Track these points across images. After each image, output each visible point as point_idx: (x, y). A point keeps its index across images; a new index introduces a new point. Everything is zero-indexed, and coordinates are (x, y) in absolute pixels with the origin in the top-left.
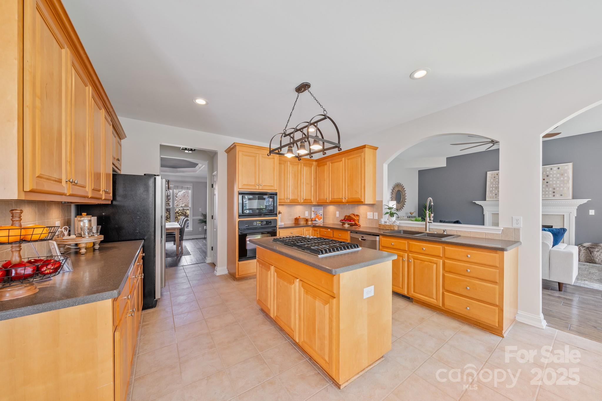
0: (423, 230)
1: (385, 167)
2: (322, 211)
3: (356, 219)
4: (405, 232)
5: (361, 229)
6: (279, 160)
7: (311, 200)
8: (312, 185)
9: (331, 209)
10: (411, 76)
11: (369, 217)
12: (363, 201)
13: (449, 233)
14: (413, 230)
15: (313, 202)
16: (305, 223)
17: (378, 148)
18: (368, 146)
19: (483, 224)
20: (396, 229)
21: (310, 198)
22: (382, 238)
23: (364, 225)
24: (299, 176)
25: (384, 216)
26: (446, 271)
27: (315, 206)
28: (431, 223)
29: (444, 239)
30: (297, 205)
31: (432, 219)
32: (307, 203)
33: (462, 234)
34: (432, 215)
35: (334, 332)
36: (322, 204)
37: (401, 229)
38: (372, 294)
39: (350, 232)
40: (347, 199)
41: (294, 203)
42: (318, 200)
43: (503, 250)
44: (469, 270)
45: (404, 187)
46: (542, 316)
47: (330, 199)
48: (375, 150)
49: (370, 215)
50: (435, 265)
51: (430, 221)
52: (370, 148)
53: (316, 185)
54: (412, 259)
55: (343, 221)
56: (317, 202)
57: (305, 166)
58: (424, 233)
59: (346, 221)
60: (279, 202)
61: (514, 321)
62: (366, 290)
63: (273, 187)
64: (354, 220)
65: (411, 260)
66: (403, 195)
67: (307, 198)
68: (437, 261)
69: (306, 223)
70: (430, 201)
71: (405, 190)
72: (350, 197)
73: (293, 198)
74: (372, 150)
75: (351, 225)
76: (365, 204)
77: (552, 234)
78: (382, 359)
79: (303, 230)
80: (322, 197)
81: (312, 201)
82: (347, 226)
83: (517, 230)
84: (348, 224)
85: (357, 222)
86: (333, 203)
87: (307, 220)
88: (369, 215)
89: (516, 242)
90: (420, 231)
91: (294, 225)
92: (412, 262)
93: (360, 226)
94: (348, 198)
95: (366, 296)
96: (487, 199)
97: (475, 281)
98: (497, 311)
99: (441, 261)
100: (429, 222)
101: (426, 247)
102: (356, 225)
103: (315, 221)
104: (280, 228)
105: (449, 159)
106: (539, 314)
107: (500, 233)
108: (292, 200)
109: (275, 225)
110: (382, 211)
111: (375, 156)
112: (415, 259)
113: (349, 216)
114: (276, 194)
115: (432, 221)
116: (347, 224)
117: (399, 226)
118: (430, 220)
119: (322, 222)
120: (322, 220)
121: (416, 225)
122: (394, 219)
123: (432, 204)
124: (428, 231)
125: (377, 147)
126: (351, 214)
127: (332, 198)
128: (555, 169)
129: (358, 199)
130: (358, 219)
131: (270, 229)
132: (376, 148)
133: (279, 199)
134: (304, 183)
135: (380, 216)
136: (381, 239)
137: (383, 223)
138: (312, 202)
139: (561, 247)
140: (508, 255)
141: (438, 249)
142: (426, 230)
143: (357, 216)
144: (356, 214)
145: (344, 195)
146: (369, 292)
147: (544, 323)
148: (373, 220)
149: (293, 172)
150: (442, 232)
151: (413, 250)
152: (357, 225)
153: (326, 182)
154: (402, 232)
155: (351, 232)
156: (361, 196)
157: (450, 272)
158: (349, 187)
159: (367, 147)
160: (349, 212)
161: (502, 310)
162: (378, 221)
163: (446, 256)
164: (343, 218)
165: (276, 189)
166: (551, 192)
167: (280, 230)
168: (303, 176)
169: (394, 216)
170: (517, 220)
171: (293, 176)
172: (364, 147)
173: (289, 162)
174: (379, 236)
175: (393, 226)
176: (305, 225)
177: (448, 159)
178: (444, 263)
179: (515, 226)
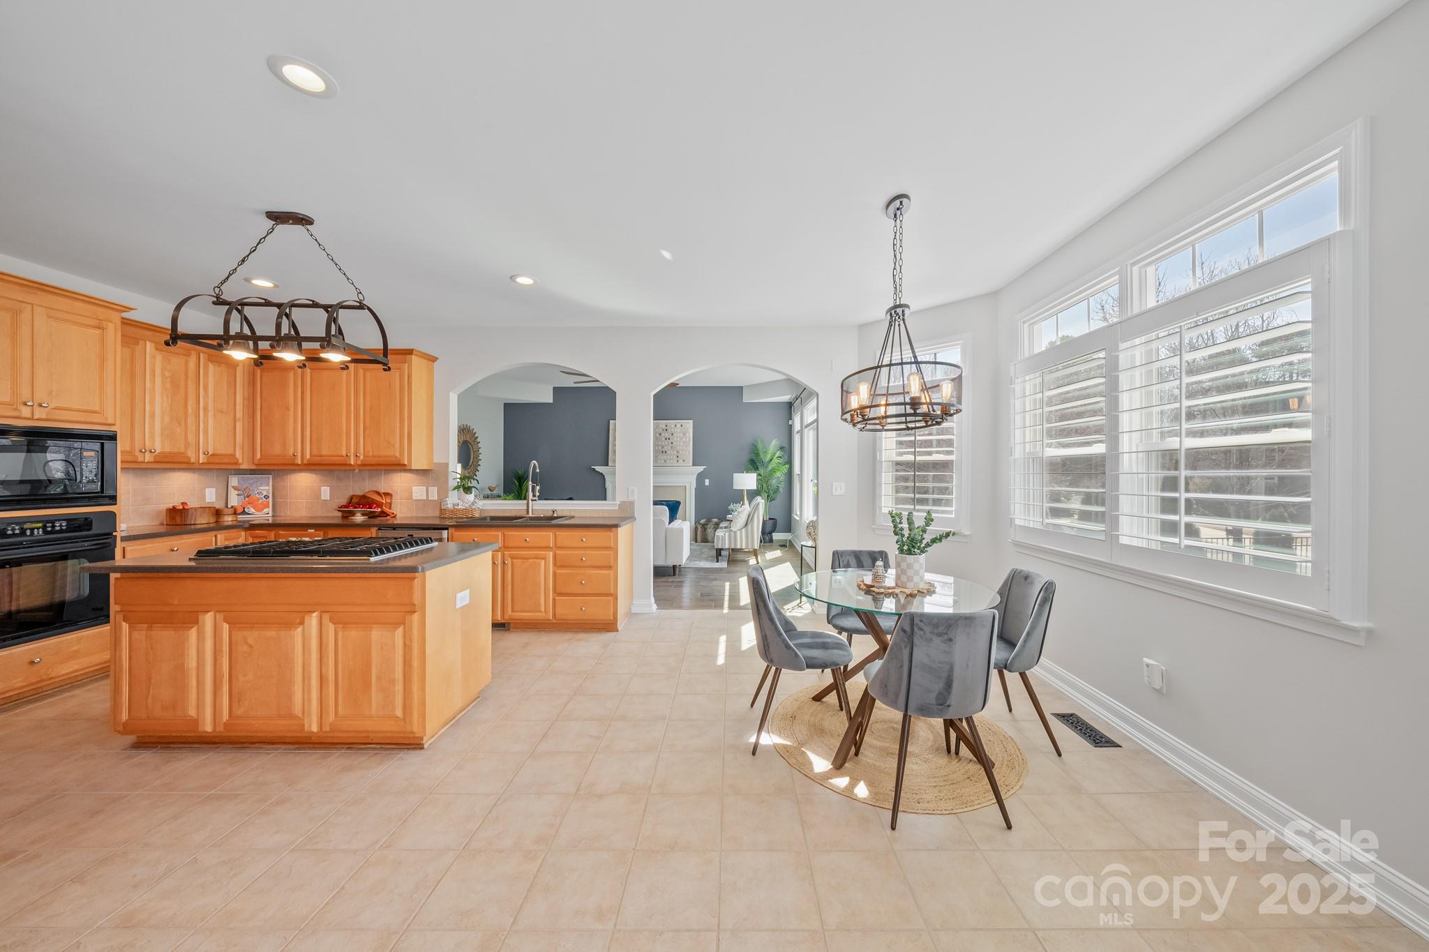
0: (523, 514)
1: (453, 398)
2: (271, 488)
3: (384, 502)
4: (493, 518)
5: (398, 521)
6: (122, 336)
7: (233, 456)
8: (239, 414)
9: (303, 481)
10: (512, 278)
11: (416, 496)
12: (406, 463)
13: (560, 515)
14: (507, 514)
15: (240, 461)
16: (212, 520)
17: (437, 358)
18: (417, 353)
19: (606, 500)
20: (477, 515)
21: (230, 451)
22: (454, 533)
23: (402, 512)
24: (191, 387)
25: (451, 493)
26: (558, 567)
27: (239, 472)
28: (535, 500)
29: (554, 522)
30: (173, 470)
31: (538, 494)
32: (220, 467)
33: (576, 515)
34: (538, 488)
35: (415, 663)
36: (276, 468)
37: (486, 515)
38: (467, 601)
39: (376, 529)
40: (362, 458)
41: (169, 463)
42: (259, 456)
43: (616, 526)
44: (584, 559)
45: (476, 435)
46: (653, 599)
47: (308, 456)
48: (431, 363)
49: (419, 492)
50: (543, 562)
51: (534, 499)
52: (421, 357)
53: (253, 416)
54: (510, 559)
55: (347, 511)
56: (256, 462)
57: (211, 361)
58: (525, 517)
59: (356, 508)
60: (122, 462)
61: (630, 615)
62: (459, 595)
63: (99, 415)
64: (379, 505)
65: (508, 561)
66: (474, 452)
67: (218, 452)
68: (545, 554)
69: (217, 522)
70: (535, 465)
71: (478, 440)
72: (371, 454)
73: (167, 449)
74: (425, 361)
75: (372, 516)
76: (411, 471)
77: (669, 508)
78: (479, 699)
79: (214, 539)
80: (277, 449)
81: (238, 460)
82: (359, 518)
83: (632, 503)
84: (363, 515)
85: (386, 509)
86: (310, 466)
87: (218, 513)
88: (416, 493)
89: (631, 518)
90: (518, 514)
91: (162, 529)
92: (510, 565)
93: (394, 517)
94: (364, 457)
95: (459, 605)
96: (610, 464)
97: (592, 572)
98: (612, 602)
99: (551, 553)
100: (532, 500)
101: (531, 536)
102: (384, 514)
103: (244, 513)
104: (124, 539)
105: (557, 391)
106: (650, 598)
107: (617, 508)
108: (163, 454)
109: (107, 531)
110: (448, 483)
111: (431, 373)
112: (512, 558)
113: (364, 497)
114: (113, 437)
115: (536, 498)
116: (359, 514)
117: (481, 511)
118: (534, 496)
119: (270, 515)
120: (269, 510)
121: (511, 506)
122: (471, 497)
123: (538, 471)
124: (530, 515)
125: (437, 356)
126: (368, 492)
127: (315, 452)
128: (679, 426)
129: (393, 459)
130: (388, 501)
131: (89, 543)
132: (433, 359)
133: (122, 452)
134: (210, 407)
135: (443, 493)
136: (452, 534)
137: (450, 506)
138: (236, 463)
139: (677, 523)
140: (623, 532)
141: (548, 536)
142: (528, 513)
143: (387, 494)
144: (382, 491)
145: (352, 447)
146: (463, 598)
147: (655, 607)
148: (426, 503)
149: (167, 374)
150: (550, 514)
151: (510, 545)
152: (388, 515)
153: (291, 413)
154: (488, 519)
155: (379, 529)
156: (402, 453)
157: (563, 566)
158: (367, 432)
159: (416, 355)
160: (363, 486)
161: (617, 598)
162: (440, 502)
163: (558, 545)
164: (344, 501)
165: (110, 421)
166: (675, 457)
167: (125, 544)
168: (206, 389)
169: (471, 493)
170: (633, 492)
171: (168, 386)
172: (410, 352)
173: (153, 345)
174: (447, 529)
175: (472, 510)
176: (212, 525)
177: (555, 389)
178: (555, 557)
179: (631, 499)
